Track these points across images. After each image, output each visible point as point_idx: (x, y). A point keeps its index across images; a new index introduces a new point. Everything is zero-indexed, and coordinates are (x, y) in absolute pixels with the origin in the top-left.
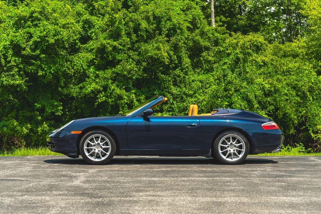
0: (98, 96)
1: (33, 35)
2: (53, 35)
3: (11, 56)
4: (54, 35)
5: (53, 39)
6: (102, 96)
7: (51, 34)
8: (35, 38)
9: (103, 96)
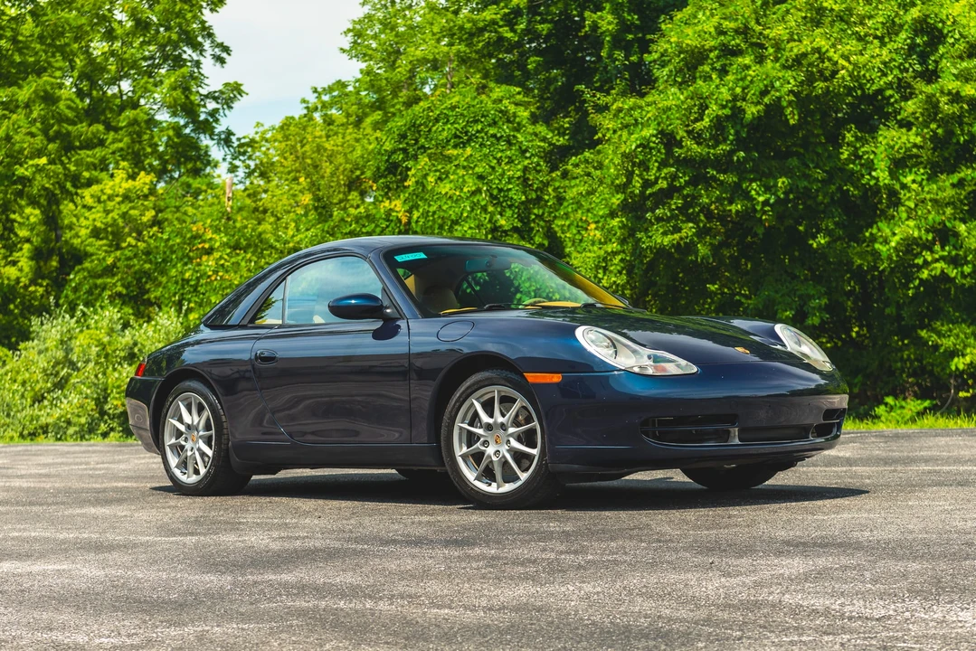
0: (916, 261)
1: (707, 101)
2: (757, 93)
3: (656, 164)
4: (764, 93)
5: (758, 103)
6: (929, 259)
7: (753, 92)
8: (713, 110)
9: (937, 261)
